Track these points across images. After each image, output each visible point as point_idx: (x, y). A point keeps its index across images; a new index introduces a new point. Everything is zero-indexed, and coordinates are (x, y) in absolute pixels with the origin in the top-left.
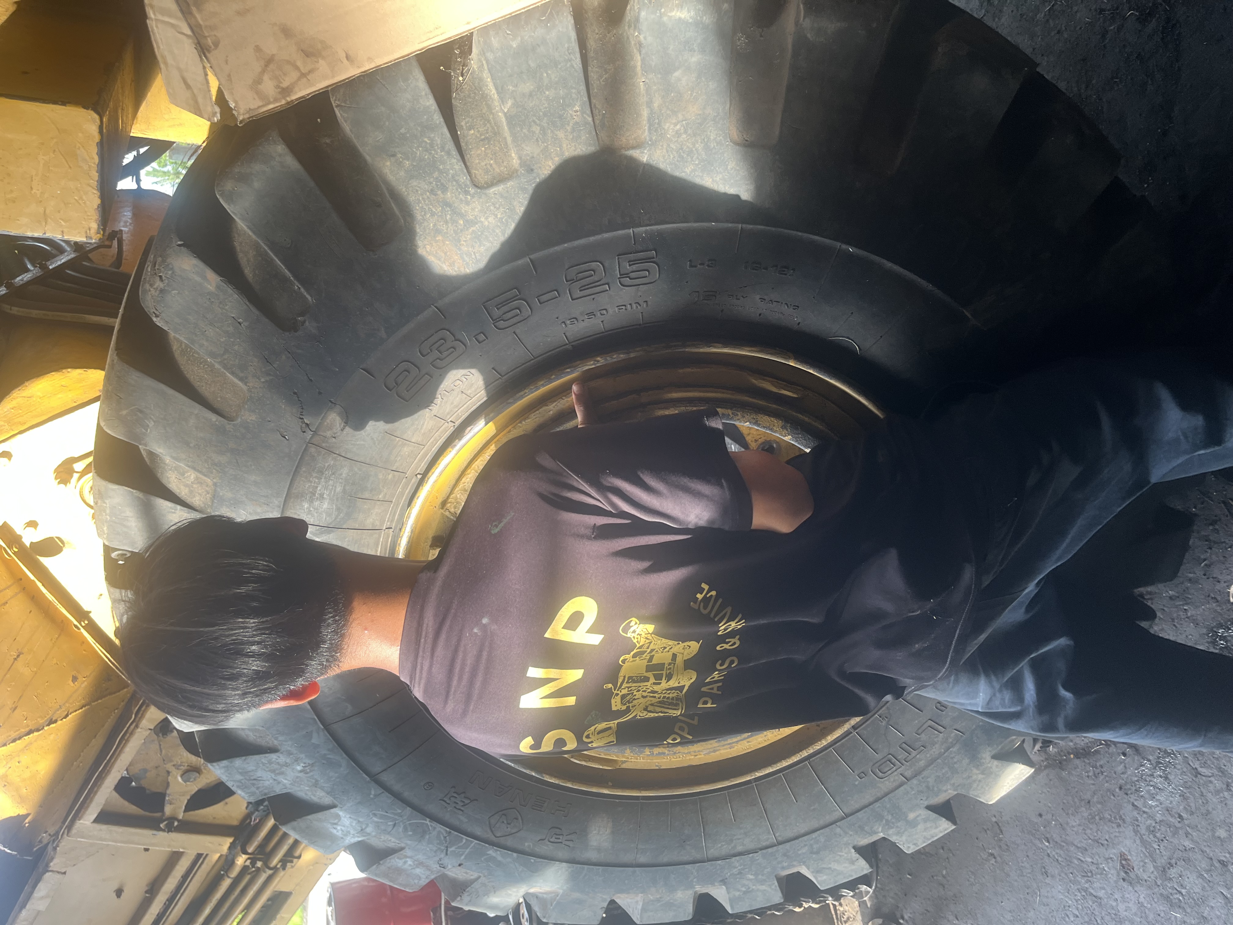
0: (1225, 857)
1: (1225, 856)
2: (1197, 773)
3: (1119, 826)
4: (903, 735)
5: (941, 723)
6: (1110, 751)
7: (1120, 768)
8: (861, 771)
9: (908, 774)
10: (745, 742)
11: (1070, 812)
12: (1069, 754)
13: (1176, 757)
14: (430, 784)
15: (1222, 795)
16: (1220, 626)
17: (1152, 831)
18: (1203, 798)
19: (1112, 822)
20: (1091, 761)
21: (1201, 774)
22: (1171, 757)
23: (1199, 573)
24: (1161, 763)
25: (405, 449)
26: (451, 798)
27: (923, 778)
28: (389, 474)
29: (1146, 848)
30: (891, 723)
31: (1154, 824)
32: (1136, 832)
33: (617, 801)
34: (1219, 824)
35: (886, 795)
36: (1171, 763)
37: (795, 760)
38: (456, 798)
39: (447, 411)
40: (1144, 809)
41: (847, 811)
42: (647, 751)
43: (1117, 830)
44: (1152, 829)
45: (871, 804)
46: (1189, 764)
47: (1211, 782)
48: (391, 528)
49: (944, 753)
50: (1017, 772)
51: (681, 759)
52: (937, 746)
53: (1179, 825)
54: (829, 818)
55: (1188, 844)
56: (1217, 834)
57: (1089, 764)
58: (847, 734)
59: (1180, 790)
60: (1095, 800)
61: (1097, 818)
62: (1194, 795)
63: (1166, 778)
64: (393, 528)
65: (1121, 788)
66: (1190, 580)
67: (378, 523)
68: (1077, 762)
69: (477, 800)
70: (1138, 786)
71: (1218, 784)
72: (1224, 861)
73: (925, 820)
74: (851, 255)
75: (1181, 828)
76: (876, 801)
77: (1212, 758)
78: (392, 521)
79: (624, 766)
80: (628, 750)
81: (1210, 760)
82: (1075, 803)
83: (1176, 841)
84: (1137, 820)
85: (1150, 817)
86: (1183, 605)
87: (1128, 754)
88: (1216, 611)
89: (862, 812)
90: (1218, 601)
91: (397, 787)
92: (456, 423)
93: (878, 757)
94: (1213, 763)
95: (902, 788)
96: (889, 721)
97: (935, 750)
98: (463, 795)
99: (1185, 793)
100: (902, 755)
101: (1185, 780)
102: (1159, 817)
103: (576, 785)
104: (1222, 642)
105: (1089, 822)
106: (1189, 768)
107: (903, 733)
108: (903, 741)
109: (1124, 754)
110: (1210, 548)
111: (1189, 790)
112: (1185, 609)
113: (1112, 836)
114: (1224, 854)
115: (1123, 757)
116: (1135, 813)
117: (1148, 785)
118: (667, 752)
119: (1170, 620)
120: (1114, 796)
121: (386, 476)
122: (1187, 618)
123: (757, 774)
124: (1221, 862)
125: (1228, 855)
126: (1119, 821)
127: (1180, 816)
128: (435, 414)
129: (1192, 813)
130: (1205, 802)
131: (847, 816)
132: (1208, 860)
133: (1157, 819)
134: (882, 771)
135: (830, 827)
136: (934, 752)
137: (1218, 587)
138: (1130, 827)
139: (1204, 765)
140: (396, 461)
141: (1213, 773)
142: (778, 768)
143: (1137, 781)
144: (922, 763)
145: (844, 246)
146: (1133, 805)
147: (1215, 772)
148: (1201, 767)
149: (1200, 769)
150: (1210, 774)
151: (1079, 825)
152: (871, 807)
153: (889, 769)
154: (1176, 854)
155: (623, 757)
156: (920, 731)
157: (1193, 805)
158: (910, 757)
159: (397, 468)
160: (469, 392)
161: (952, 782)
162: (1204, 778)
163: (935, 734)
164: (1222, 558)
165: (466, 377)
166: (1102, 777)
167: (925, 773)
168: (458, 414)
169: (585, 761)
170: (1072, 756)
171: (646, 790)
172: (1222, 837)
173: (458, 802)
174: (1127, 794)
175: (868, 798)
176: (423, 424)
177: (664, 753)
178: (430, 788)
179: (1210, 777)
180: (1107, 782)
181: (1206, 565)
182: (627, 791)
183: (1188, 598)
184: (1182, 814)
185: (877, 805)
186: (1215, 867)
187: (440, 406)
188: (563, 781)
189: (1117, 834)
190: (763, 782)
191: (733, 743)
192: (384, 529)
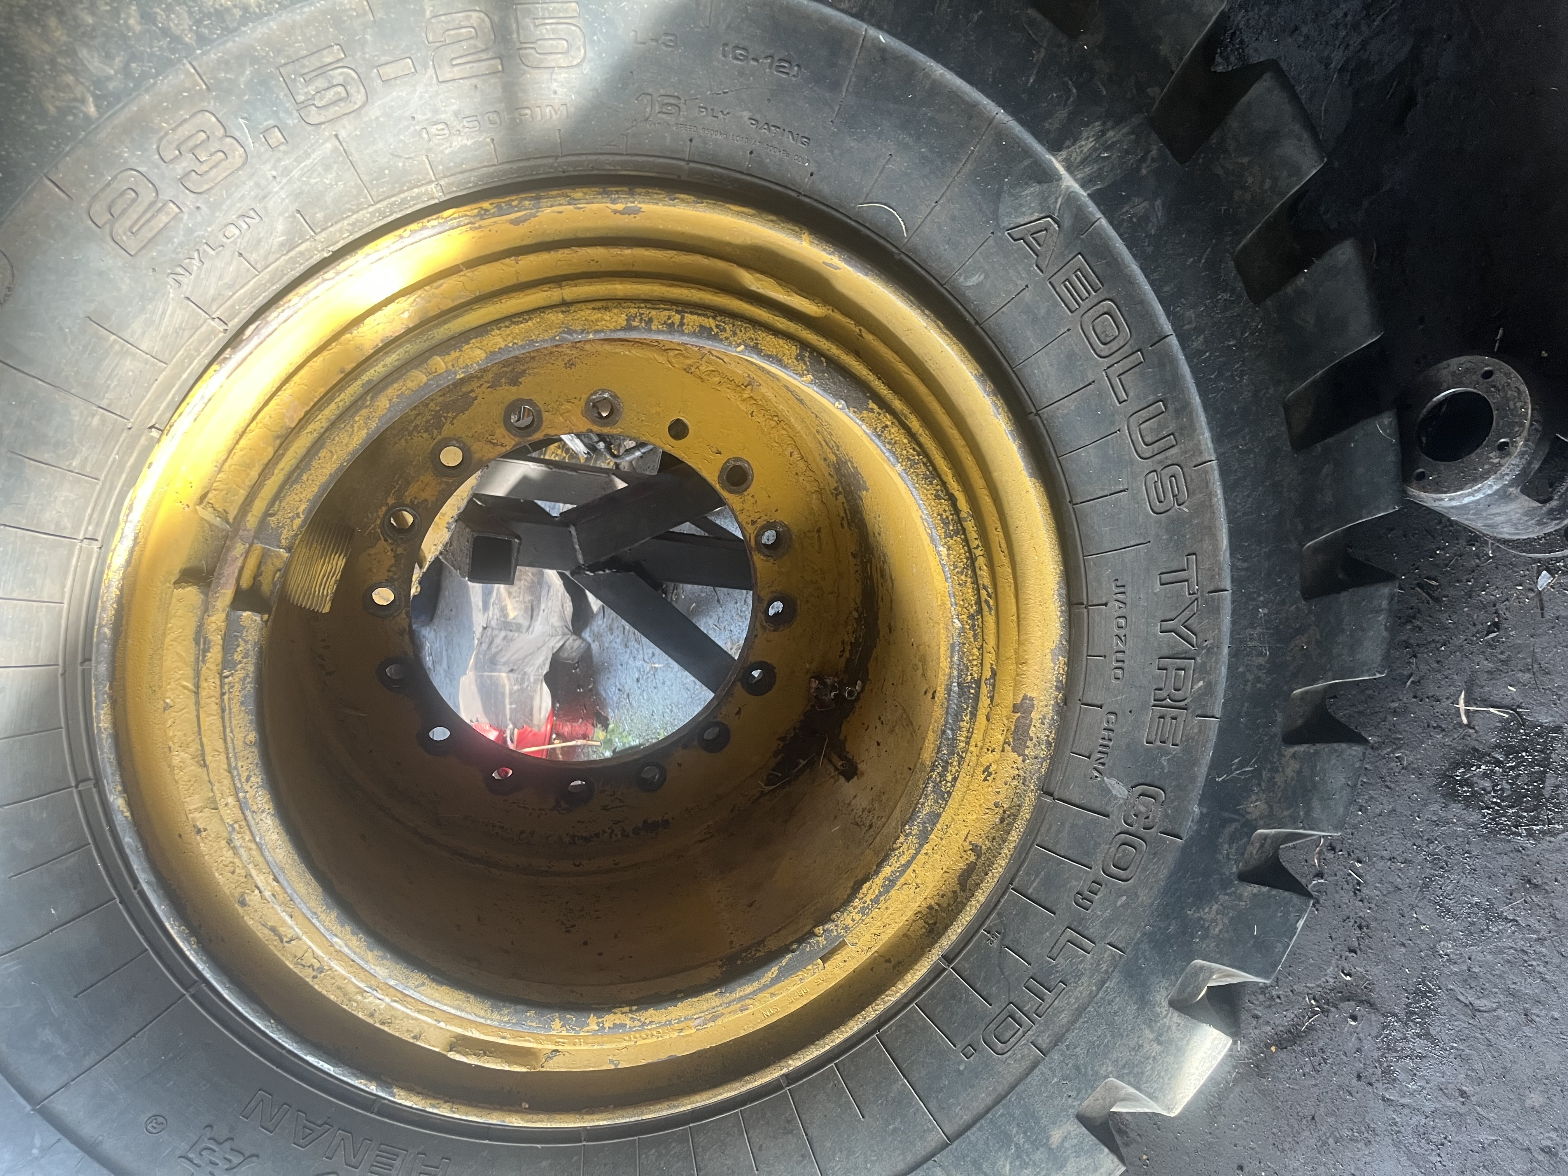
0: (1551, 1139)
1: (1549, 1138)
2: (1475, 1011)
3: (1368, 1143)
4: (1029, 964)
5: (1086, 933)
6: (1331, 1020)
7: (1352, 1043)
8: (968, 1040)
9: (1044, 1041)
10: (766, 994)
11: (1287, 1146)
12: (1268, 1046)
13: (1435, 994)
14: (160, 1119)
15: (1520, 1034)
16: (1457, 766)
17: (1421, 1134)
18: (1491, 1048)
19: (1357, 1141)
20: (1305, 1046)
21: (1480, 1011)
22: (1429, 997)
23: (1406, 697)
24: (1415, 1013)
25: (128, 363)
26: (204, 1153)
27: (1068, 1047)
28: (93, 416)
29: (1419, 1167)
30: (1007, 942)
31: (1424, 1121)
32: (1397, 1144)
33: (539, 1146)
34: (1528, 1085)
35: (1012, 1088)
36: (1429, 1007)
37: (856, 1029)
38: (214, 1151)
39: (212, 292)
40: (1403, 1101)
41: (949, 1130)
42: (593, 1022)
43: (1366, 1153)
44: (1421, 1130)
45: (988, 1110)
46: (1459, 1000)
47: (1499, 1018)
48: (96, 540)
49: (1097, 994)
50: (1208, 1044)
51: (655, 1039)
52: (1084, 979)
53: (1463, 1110)
54: (921, 1148)
55: (1486, 1137)
56: (1528, 1103)
57: (1302, 1051)
58: (936, 973)
59: (1453, 1048)
60: (1322, 1110)
61: (1331, 1141)
62: (1477, 1050)
63: (1427, 1035)
64: (100, 539)
65: (1359, 1077)
66: (1395, 712)
67: (67, 523)
68: (1283, 1055)
69: (258, 1156)
70: (1385, 1065)
71: (1510, 1017)
72: (1549, 1147)
73: (1079, 1151)
74: (883, 51)
75: (1469, 1113)
76: (996, 1103)
77: (1490, 976)
78: (98, 525)
79: (552, 1066)
80: (557, 1021)
81: (1489, 981)
82: (1292, 1127)
83: (1464, 1138)
84: (1396, 1124)
85: (1415, 1110)
86: (1393, 752)
87: (1359, 1015)
88: (1443, 745)
89: (974, 1129)
90: (1443, 730)
91: (89, 1130)
92: (230, 325)
93: (992, 1010)
94: (1496, 986)
95: (1037, 1071)
96: (1003, 939)
97: (1083, 989)
98: (227, 1145)
99: (1463, 1051)
100: (1031, 1003)
101: (1457, 1029)
102: (1428, 1107)
103: (458, 1112)
104: (1465, 789)
105: (1319, 1152)
106: (1460, 1006)
107: (1030, 960)
108: (1031, 974)
109: (1354, 1018)
110: (1415, 656)
111: (1466, 1044)
112: (1397, 757)
113: (1360, 1165)
114: (1547, 1135)
115: (1353, 1023)
116: (1390, 1112)
117: (1400, 1057)
118: (628, 1022)
119: (1379, 780)
120: (1351, 1094)
121: (86, 419)
122: (1403, 768)
123: (790, 1062)
124: (1544, 1150)
125: (1553, 1135)
126: (1366, 1135)
127: (1463, 1094)
128: (187, 295)
129: (1481, 1082)
130: (1496, 1054)
131: (951, 1139)
132: (1524, 1153)
133: (1426, 1109)
134: (1001, 1039)
135: (925, 1166)
136: (1081, 993)
137: (1439, 708)
138: (1386, 1138)
139: (1482, 993)
140: (109, 386)
141: (1499, 1002)
142: (828, 1047)
143: (1383, 1055)
144: (1064, 1018)
145: (873, 32)
146: (1384, 1099)
147: (1502, 997)
148: (1479, 998)
149: (1477, 1003)
150: (1494, 1005)
151: (1305, 1164)
152: (989, 1115)
153: (1012, 1032)
154: (1469, 1160)
155: (549, 1038)
156: (1055, 951)
157: (1478, 1066)
158: (1045, 1005)
159: (109, 405)
160: (253, 257)
161: (1114, 1055)
162: (1485, 1015)
163: (1078, 957)
164: (1435, 665)
165: (247, 220)
166: (1325, 1068)
167: (1070, 1036)
168: (233, 306)
169: (477, 1055)
170: (1273, 1049)
171: (593, 1113)
172: (1537, 1105)
173: (217, 1161)
174: (1370, 1084)
175: (984, 1099)
176: (164, 313)
177: (623, 1026)
178: (159, 1128)
179: (1495, 1010)
180: (1335, 1074)
181: (1413, 682)
182: (558, 1117)
183: (1398, 739)
184: (1464, 1088)
185: (1000, 1110)
186: (1537, 1161)
187: (198, 276)
188: (434, 1102)
189: (1368, 1159)
190: (802, 1085)
191: (747, 997)
192: (81, 538)
